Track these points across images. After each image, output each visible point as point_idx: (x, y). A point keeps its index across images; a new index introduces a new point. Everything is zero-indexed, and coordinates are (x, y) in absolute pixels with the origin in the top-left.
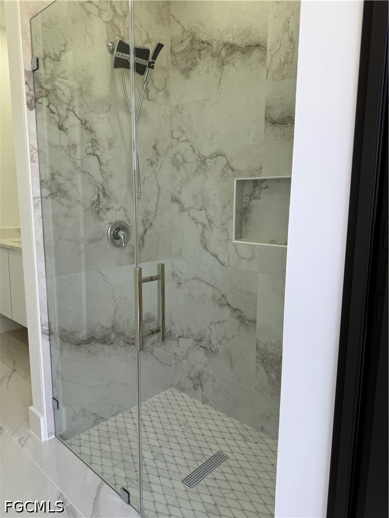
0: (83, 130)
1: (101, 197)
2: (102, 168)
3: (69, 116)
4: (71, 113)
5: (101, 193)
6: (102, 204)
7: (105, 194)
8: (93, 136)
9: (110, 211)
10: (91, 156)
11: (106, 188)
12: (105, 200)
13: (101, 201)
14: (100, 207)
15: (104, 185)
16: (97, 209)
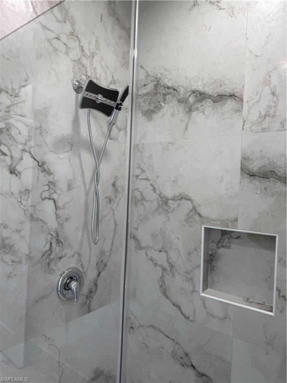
0: (39, 172)
1: (54, 245)
2: (59, 212)
3: (24, 158)
4: (27, 154)
5: (54, 241)
6: (54, 254)
7: (58, 241)
8: (51, 178)
9: (63, 260)
10: (47, 200)
11: (60, 234)
12: (58, 249)
13: (53, 250)
14: (52, 257)
15: (58, 230)
16: (48, 260)
